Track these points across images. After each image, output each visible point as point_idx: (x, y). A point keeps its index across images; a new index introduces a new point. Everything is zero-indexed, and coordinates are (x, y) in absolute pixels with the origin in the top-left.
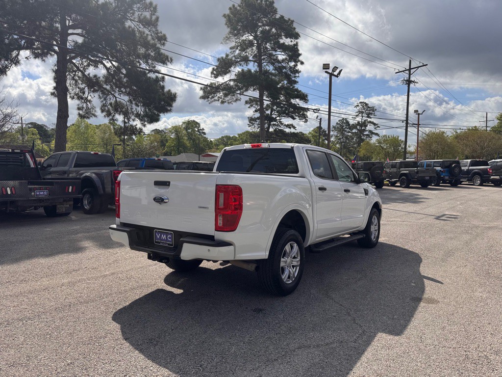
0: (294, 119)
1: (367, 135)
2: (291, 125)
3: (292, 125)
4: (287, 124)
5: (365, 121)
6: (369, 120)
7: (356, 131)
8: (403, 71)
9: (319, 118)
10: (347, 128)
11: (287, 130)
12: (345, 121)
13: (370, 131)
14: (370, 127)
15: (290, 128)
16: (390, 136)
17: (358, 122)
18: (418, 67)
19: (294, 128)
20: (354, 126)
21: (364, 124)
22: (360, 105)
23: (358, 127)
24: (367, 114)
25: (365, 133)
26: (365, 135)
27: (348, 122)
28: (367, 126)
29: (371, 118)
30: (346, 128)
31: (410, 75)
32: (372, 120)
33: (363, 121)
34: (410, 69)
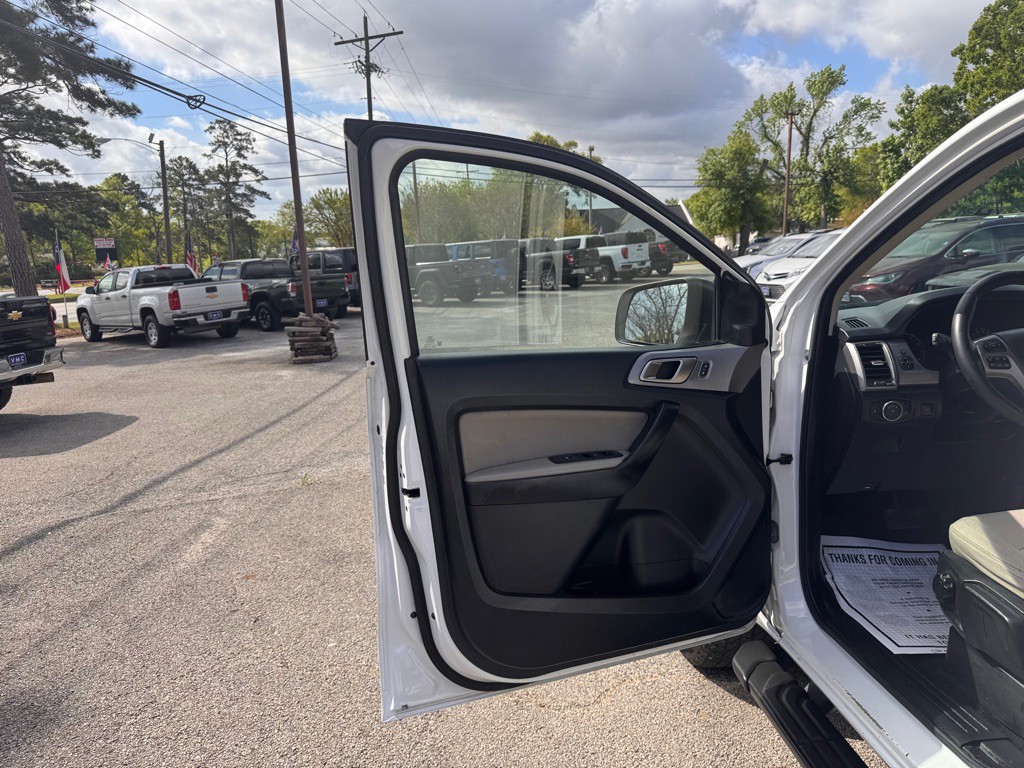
0: (62, 146)
1: (244, 195)
2: (51, 163)
3: (56, 164)
4: (39, 159)
5: (234, 163)
6: (242, 161)
7: (218, 187)
8: (352, 41)
9: (156, 140)
10: (194, 180)
11: (43, 177)
12: (185, 163)
13: (249, 188)
14: (248, 177)
15: (50, 171)
16: (339, 192)
17: (220, 166)
18: (384, 36)
19: (63, 170)
20: (212, 175)
21: (232, 170)
22: (217, 126)
23: (221, 177)
24: (236, 149)
25: (238, 191)
26: (239, 195)
27: (192, 168)
28: (240, 175)
29: (245, 158)
30: (190, 178)
31: (368, 51)
32: (248, 162)
33: (229, 164)
34: (367, 38)
